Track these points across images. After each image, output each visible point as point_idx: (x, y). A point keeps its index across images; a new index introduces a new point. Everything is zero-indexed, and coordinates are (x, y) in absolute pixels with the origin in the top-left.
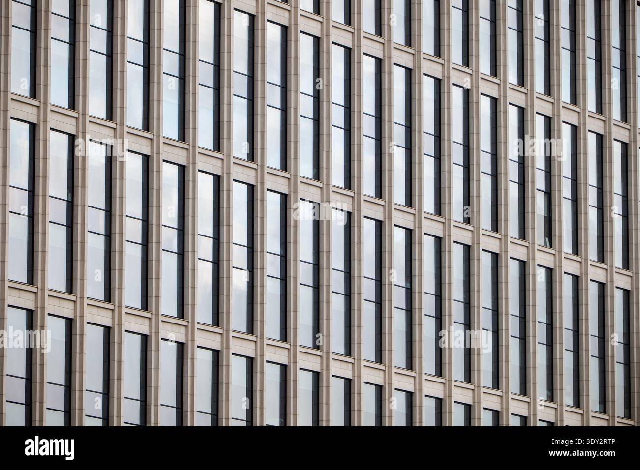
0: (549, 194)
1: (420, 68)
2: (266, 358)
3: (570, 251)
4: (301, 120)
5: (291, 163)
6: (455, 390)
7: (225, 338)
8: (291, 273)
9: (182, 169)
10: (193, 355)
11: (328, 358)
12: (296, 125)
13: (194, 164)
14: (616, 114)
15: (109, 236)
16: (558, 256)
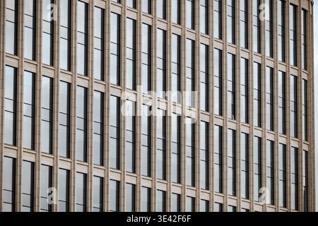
0: (234, 93)
1: (170, 30)
2: (93, 174)
3: (244, 121)
4: (111, 56)
5: (106, 77)
6: (187, 190)
7: (73, 164)
8: (106, 132)
9: (52, 80)
10: (57, 172)
11: (124, 174)
12: (109, 58)
13: (58, 77)
14: (268, 53)
15: (15, 113)
16: (238, 124)
